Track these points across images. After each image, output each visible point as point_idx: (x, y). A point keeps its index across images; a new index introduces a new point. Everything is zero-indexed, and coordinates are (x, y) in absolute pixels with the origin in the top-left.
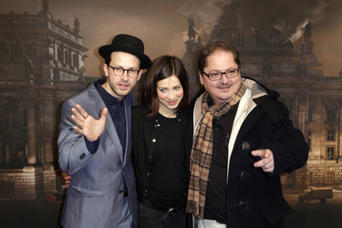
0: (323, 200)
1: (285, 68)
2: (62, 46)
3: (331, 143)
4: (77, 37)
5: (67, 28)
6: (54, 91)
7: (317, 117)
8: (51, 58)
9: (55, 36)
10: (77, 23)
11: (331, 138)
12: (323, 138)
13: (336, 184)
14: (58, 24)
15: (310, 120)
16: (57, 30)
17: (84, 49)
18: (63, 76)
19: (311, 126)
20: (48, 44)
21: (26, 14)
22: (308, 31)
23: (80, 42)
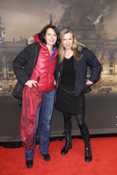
0: (108, 92)
1: (92, 36)
3: (111, 68)
7: (105, 57)
11: (111, 66)
12: (108, 66)
13: (113, 85)
15: (103, 58)
19: (103, 61)
22: (102, 19)
23: (2, 26)
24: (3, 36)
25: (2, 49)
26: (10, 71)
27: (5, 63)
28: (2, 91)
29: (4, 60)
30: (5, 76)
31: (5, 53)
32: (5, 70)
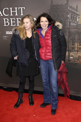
2: (72, 14)
4: (77, 11)
5: (74, 9)
6: (69, 29)
8: (69, 18)
9: (70, 11)
10: (77, 7)
14: (71, 7)
16: (71, 9)
17: (79, 15)
18: (72, 24)
20: (68, 14)
21: (62, 5)
23: (78, 13)
24: (78, 20)
25: (76, 30)
26: (80, 45)
27: (77, 40)
28: (73, 59)
29: (77, 37)
30: (76, 49)
31: (77, 32)
32: (76, 44)
